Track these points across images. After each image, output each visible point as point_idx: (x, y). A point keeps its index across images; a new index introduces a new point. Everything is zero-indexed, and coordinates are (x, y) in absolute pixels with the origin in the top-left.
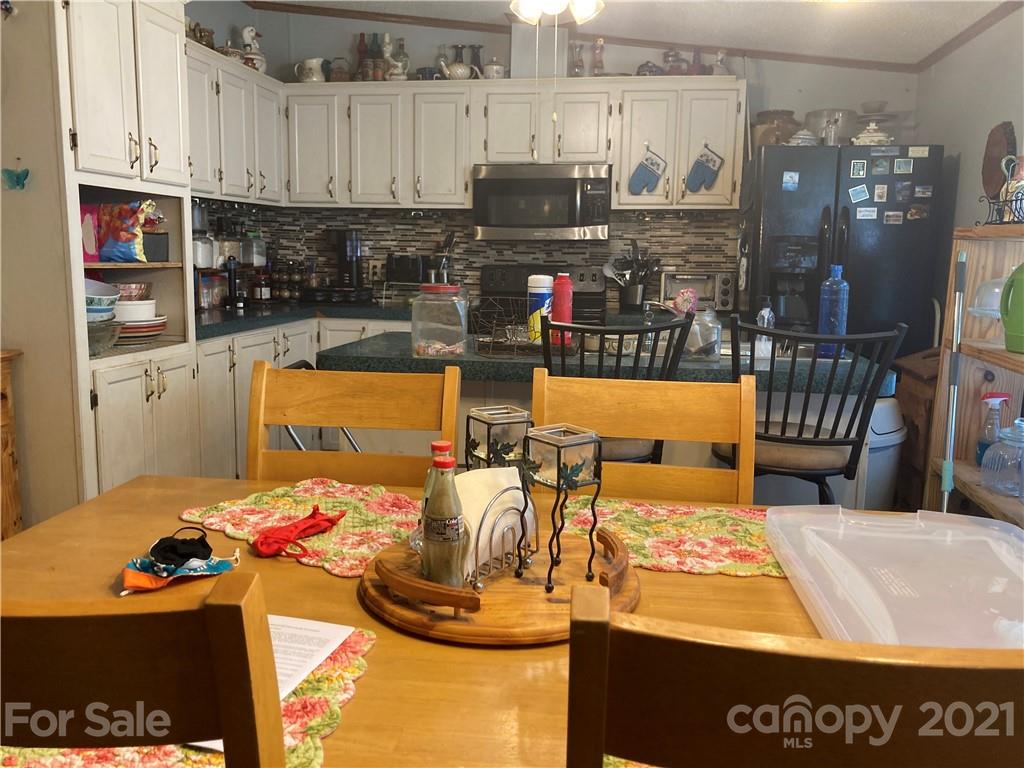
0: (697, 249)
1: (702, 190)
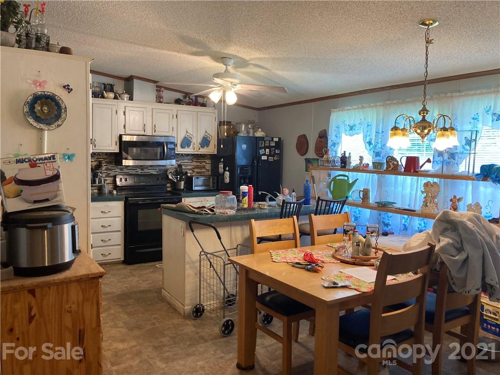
0: (197, 167)
1: (205, 147)
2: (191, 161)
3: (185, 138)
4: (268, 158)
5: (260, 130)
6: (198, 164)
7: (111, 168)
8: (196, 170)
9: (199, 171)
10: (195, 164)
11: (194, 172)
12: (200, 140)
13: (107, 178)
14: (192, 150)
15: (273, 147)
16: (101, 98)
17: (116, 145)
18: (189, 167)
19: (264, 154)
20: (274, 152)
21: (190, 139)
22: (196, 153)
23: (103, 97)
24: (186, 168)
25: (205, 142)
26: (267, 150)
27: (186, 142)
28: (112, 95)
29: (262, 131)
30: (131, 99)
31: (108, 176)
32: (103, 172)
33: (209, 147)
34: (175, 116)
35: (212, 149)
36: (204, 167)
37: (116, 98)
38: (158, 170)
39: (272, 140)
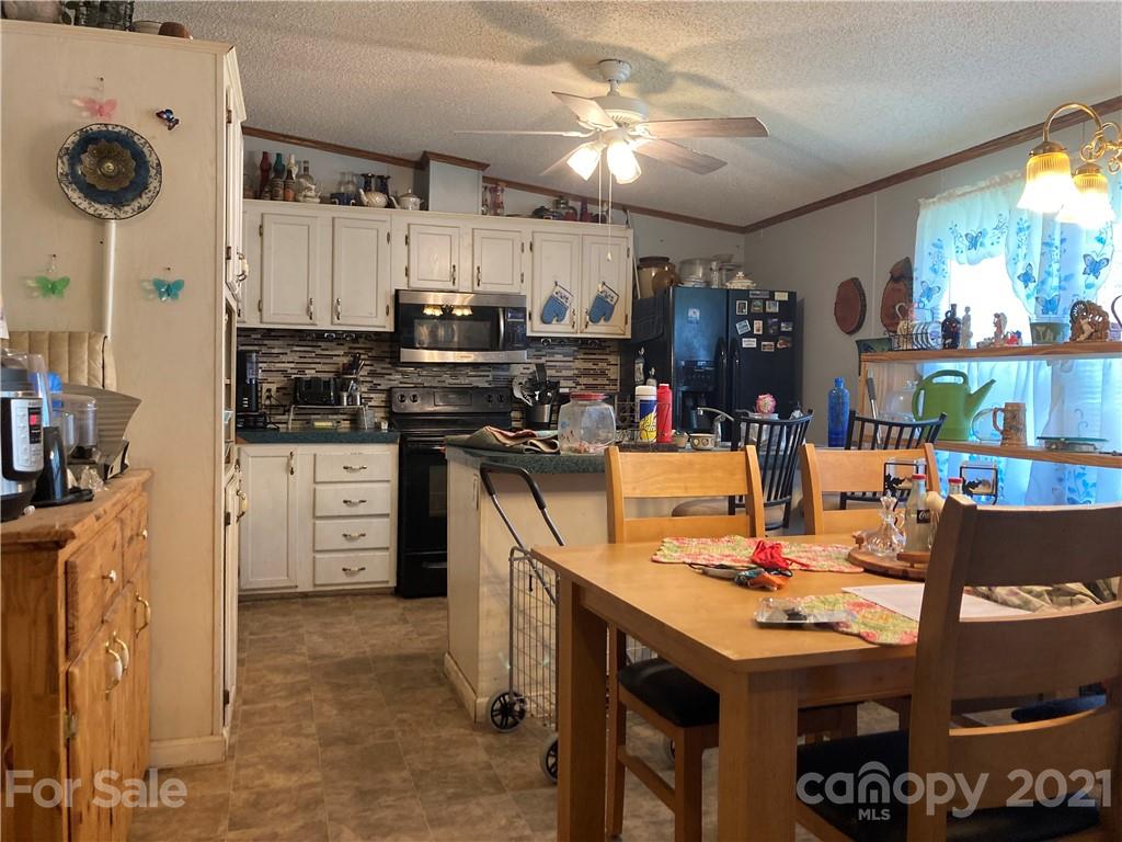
0: (585, 373)
1: (602, 322)
2: (571, 359)
3: (552, 300)
4: (759, 343)
5: (740, 274)
6: (590, 365)
7: (379, 371)
8: (583, 380)
9: (590, 381)
10: (579, 364)
11: (578, 384)
12: (587, 304)
13: (372, 395)
14: (570, 329)
15: (773, 315)
16: (353, 204)
17: (388, 313)
18: (564, 373)
19: (750, 335)
20: (775, 328)
21: (564, 301)
22: (579, 335)
23: (359, 203)
24: (559, 374)
25: (601, 309)
26: (758, 324)
27: (554, 309)
28: (379, 199)
29: (746, 276)
30: (424, 207)
31: (373, 389)
32: (362, 379)
33: (610, 323)
34: (527, 247)
35: (617, 326)
36: (603, 373)
37: (389, 205)
38: (490, 378)
39: (772, 297)
